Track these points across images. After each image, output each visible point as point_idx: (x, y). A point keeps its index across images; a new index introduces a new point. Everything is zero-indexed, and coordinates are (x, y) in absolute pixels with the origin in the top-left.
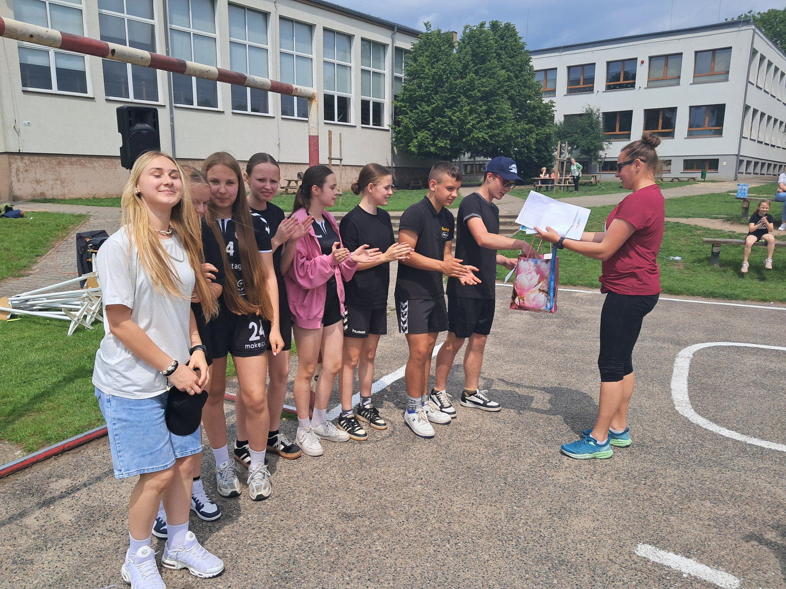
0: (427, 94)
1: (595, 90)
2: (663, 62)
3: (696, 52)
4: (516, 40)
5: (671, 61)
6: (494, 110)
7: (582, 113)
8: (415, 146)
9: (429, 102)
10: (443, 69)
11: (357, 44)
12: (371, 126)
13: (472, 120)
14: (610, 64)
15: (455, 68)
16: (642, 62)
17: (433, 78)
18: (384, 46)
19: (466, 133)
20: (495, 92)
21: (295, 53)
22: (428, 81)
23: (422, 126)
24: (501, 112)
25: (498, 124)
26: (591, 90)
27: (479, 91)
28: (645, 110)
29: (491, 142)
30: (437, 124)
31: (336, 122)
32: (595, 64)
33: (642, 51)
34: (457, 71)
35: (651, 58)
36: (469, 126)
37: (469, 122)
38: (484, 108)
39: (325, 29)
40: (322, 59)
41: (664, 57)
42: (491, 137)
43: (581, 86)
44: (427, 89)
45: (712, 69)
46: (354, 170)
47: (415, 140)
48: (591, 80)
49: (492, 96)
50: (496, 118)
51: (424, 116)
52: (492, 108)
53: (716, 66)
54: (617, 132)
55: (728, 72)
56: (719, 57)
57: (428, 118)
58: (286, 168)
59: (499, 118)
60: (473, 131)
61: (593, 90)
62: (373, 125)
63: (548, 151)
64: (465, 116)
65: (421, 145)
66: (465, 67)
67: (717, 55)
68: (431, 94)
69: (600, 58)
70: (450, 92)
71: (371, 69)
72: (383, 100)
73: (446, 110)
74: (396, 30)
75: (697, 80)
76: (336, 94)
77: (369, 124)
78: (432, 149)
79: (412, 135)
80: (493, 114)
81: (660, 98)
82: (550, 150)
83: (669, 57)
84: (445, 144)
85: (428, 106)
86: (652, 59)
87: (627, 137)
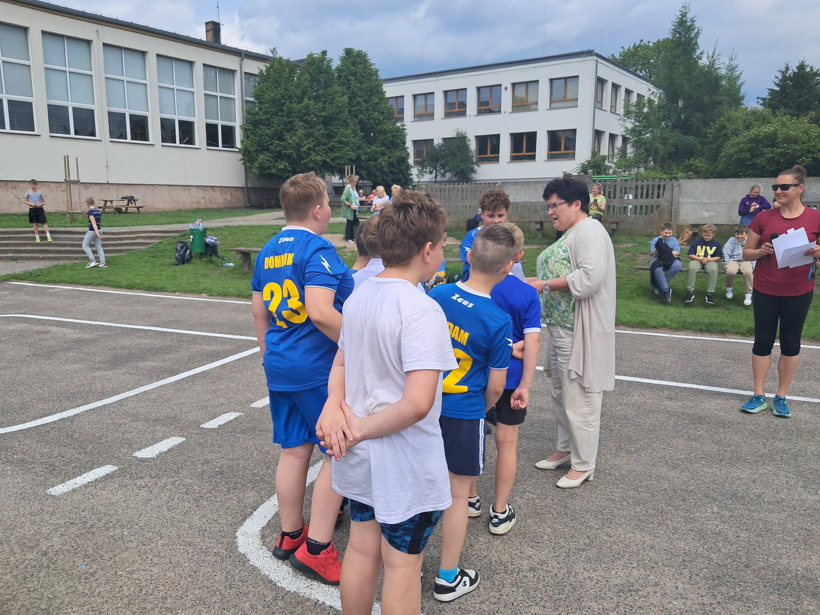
0: (268, 118)
1: (468, 113)
2: (523, 88)
3: (551, 80)
4: (365, 67)
5: (531, 87)
6: (336, 134)
7: (452, 136)
8: (257, 168)
9: (268, 125)
10: (281, 94)
11: (198, 70)
12: (220, 147)
13: (308, 143)
14: (481, 89)
15: (293, 93)
16: (506, 88)
17: (273, 103)
18: (233, 72)
19: (304, 156)
20: (336, 117)
21: (125, 78)
22: (267, 105)
23: (263, 148)
24: (342, 137)
25: (339, 148)
26: (463, 114)
27: (316, 116)
28: (512, 135)
29: (333, 164)
30: (276, 147)
31: (178, 144)
32: (466, 89)
33: (505, 78)
34: (296, 96)
35: (514, 85)
36: (304, 149)
37: (306, 145)
38: (322, 131)
39: (158, 55)
40: (156, 84)
41: (525, 84)
42: (333, 160)
43: (457, 110)
44: (266, 113)
45: (565, 96)
46: (199, 190)
47: (256, 163)
48: (463, 105)
49: (333, 120)
50: (337, 142)
51: (264, 139)
52: (334, 132)
53: (568, 94)
54: (489, 155)
55: (577, 99)
56: (570, 84)
57: (269, 141)
58: (117, 189)
59: (340, 142)
60: (311, 154)
61: (466, 114)
62: (223, 147)
63: (403, 174)
64: (301, 140)
65: (262, 168)
66: (304, 93)
67: (568, 83)
68: (271, 118)
69: (470, 83)
70: (288, 115)
71: (218, 94)
72: (234, 123)
73: (285, 133)
74: (243, 56)
75: (553, 105)
76: (177, 118)
77: (218, 146)
78: (273, 171)
79: (253, 157)
80: (335, 137)
81: (523, 123)
82: (405, 173)
83: (529, 84)
84: (285, 166)
85: (269, 129)
86: (516, 85)
87: (496, 159)
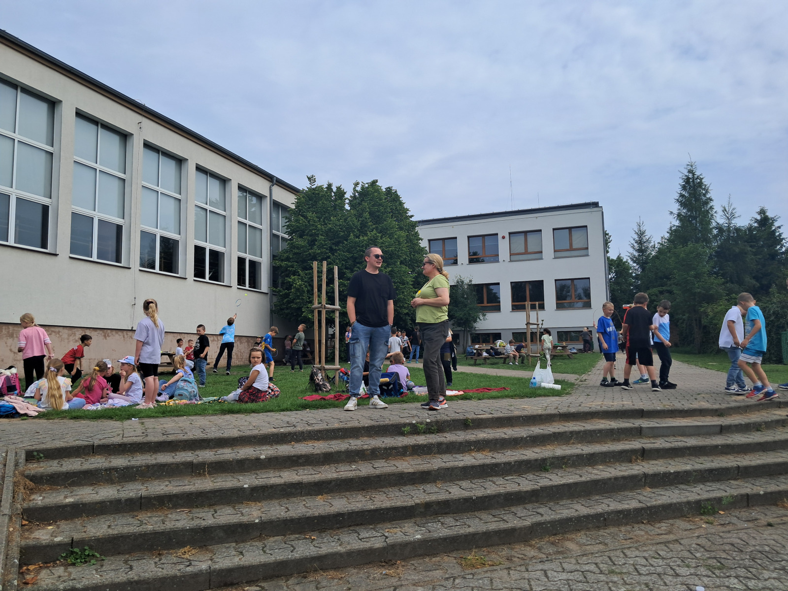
1: (459, 263)
2: (522, 237)
3: (554, 230)
5: (530, 237)
11: (233, 191)
12: (247, 287)
14: (472, 238)
16: (503, 238)
21: (160, 189)
26: (455, 262)
28: (512, 283)
31: (207, 280)
32: (456, 238)
33: (502, 228)
35: (510, 233)
39: (198, 167)
40: (193, 202)
41: (524, 233)
45: (571, 245)
53: (574, 242)
54: (485, 304)
55: (587, 248)
56: (576, 235)
67: (573, 233)
71: (248, 222)
72: (260, 258)
74: (275, 183)
75: (558, 254)
76: (208, 246)
81: (526, 272)
83: (528, 233)
86: (512, 235)
87: (497, 309)
